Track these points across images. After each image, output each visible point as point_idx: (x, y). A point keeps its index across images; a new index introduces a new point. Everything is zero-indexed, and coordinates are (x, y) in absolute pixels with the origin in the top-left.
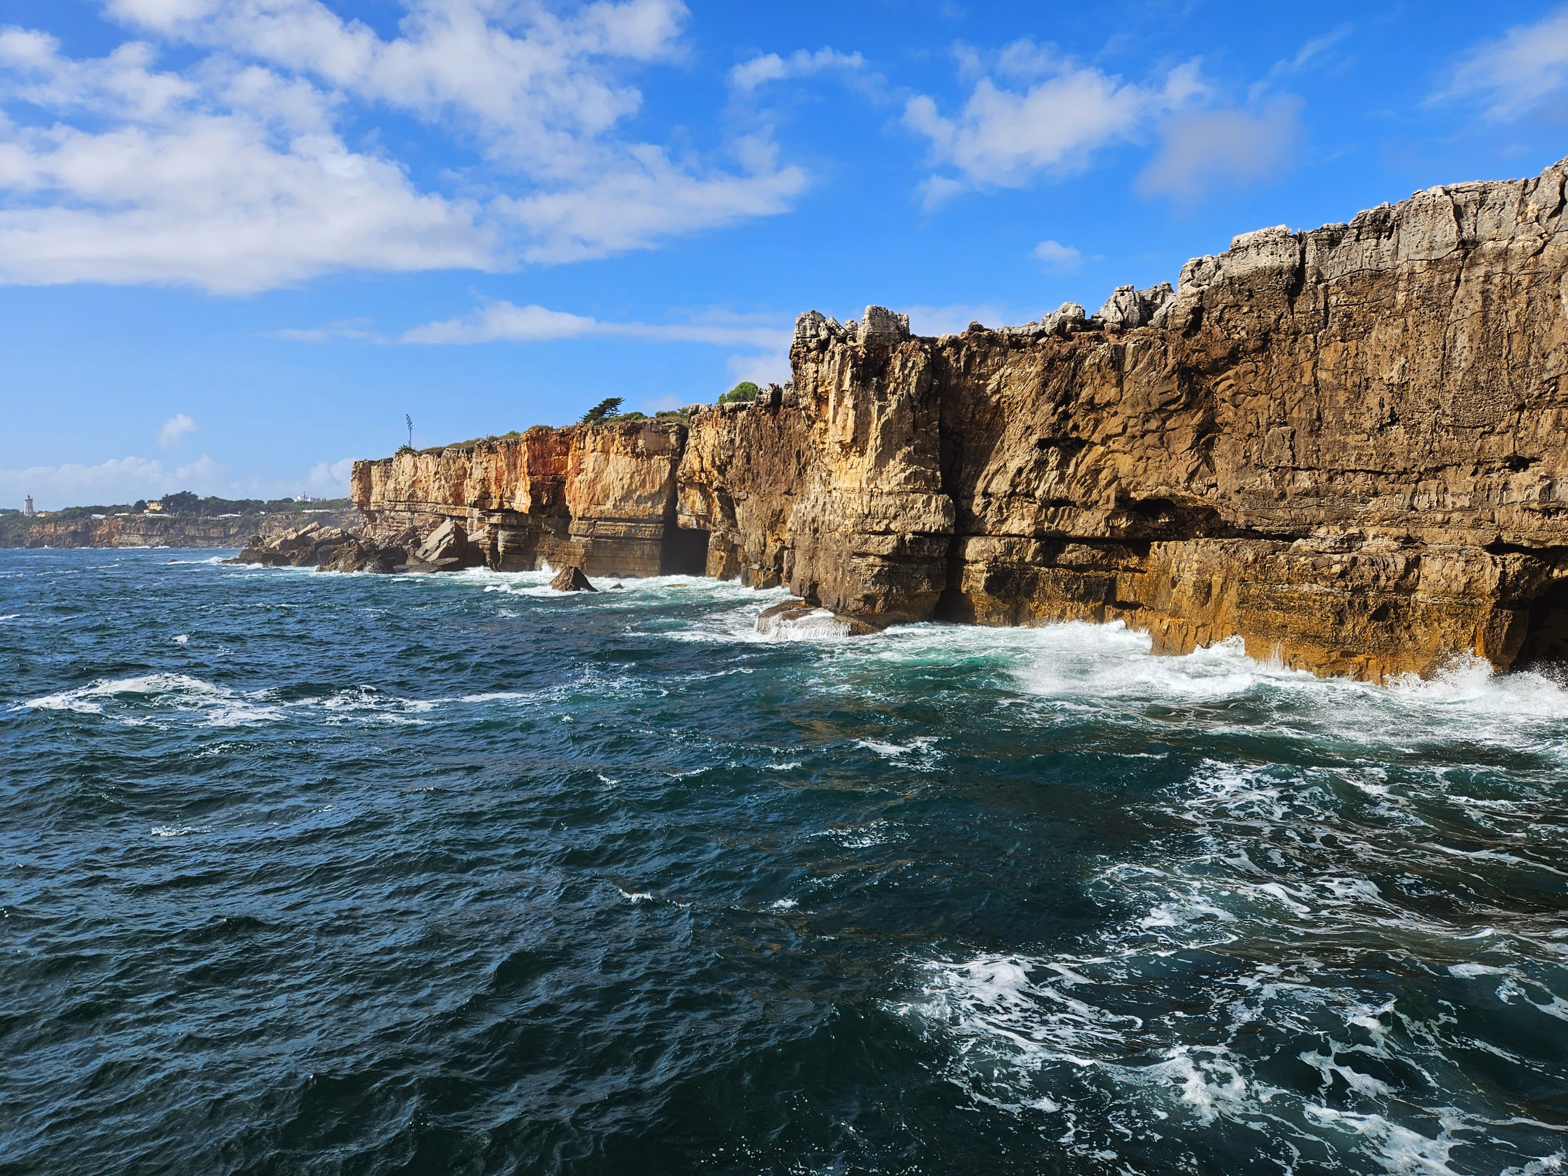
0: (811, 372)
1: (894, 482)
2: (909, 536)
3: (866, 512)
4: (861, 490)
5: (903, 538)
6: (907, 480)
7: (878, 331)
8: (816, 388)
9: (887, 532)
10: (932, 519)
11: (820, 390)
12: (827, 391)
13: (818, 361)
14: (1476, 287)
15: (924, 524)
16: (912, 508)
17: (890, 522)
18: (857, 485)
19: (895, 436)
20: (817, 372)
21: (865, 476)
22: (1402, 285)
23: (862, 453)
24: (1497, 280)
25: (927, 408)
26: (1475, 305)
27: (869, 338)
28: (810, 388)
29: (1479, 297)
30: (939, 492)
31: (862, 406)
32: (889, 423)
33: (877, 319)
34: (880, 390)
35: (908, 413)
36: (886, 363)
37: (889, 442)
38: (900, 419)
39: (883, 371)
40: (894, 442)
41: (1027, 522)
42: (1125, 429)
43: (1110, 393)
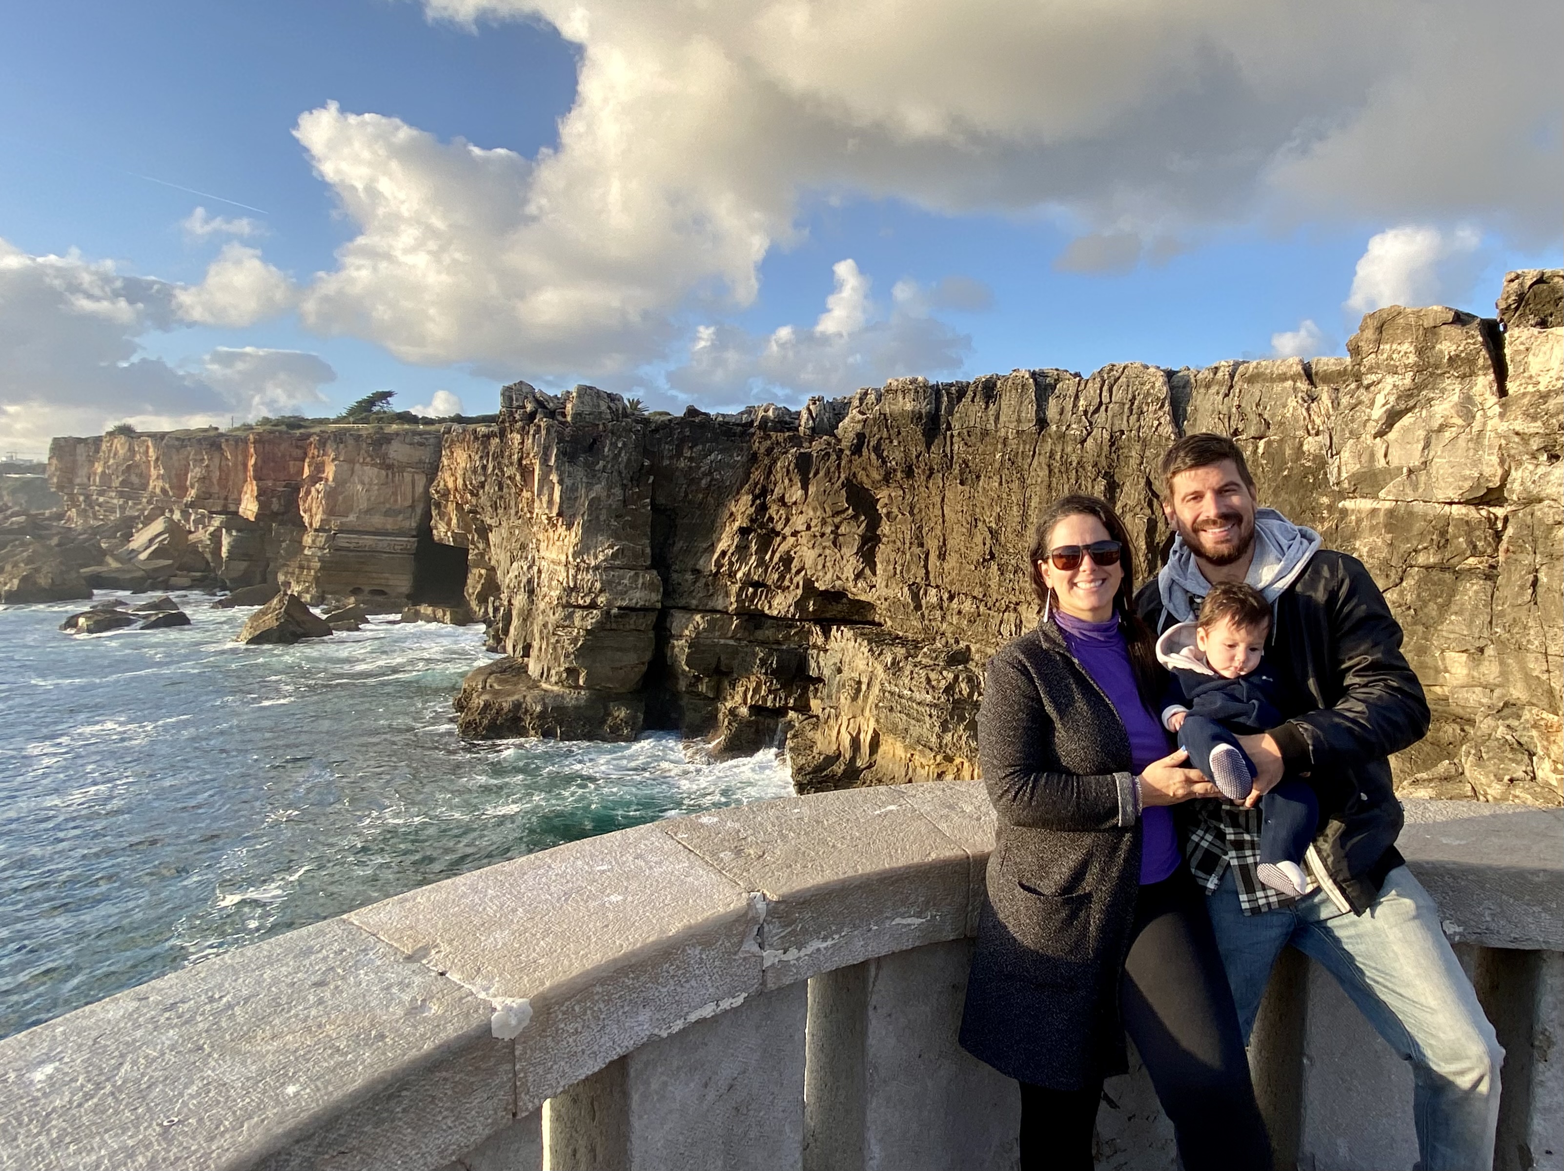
0: (516, 442)
1: (601, 557)
2: (615, 611)
3: (572, 584)
4: (567, 563)
5: (608, 613)
6: (614, 556)
7: (587, 409)
8: (520, 460)
9: (593, 605)
10: (638, 595)
11: (524, 462)
12: (532, 464)
13: (523, 432)
15: (631, 600)
16: (619, 584)
17: (597, 596)
18: (563, 558)
19: (604, 512)
20: (522, 443)
21: (571, 550)
23: (569, 527)
25: (638, 487)
27: (577, 415)
28: (515, 457)
30: (647, 568)
31: (568, 482)
32: (597, 499)
33: (587, 398)
34: (590, 467)
35: (618, 491)
36: (595, 441)
37: (598, 517)
38: (608, 496)
39: (592, 447)
40: (602, 518)
41: (730, 600)
42: (808, 528)
43: (796, 495)
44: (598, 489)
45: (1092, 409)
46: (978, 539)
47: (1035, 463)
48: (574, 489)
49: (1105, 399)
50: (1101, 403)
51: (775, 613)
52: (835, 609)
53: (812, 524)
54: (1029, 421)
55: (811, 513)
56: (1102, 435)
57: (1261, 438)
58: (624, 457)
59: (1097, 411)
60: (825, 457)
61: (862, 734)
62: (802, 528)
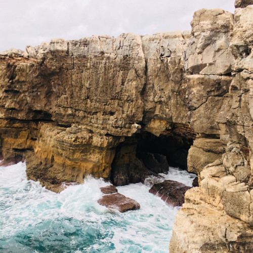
14: (103, 65)
22: (89, 61)
24: (107, 64)
26: (103, 70)
29: (103, 68)
41: (3, 114)
42: (28, 89)
43: (23, 79)
45: (117, 48)
46: (83, 91)
47: (100, 66)
49: (122, 45)
50: (120, 46)
51: (19, 118)
52: (39, 117)
53: (29, 88)
54: (98, 52)
55: (28, 85)
56: (121, 57)
57: (169, 57)
59: (119, 49)
60: (33, 66)
61: (49, 156)
62: (26, 90)
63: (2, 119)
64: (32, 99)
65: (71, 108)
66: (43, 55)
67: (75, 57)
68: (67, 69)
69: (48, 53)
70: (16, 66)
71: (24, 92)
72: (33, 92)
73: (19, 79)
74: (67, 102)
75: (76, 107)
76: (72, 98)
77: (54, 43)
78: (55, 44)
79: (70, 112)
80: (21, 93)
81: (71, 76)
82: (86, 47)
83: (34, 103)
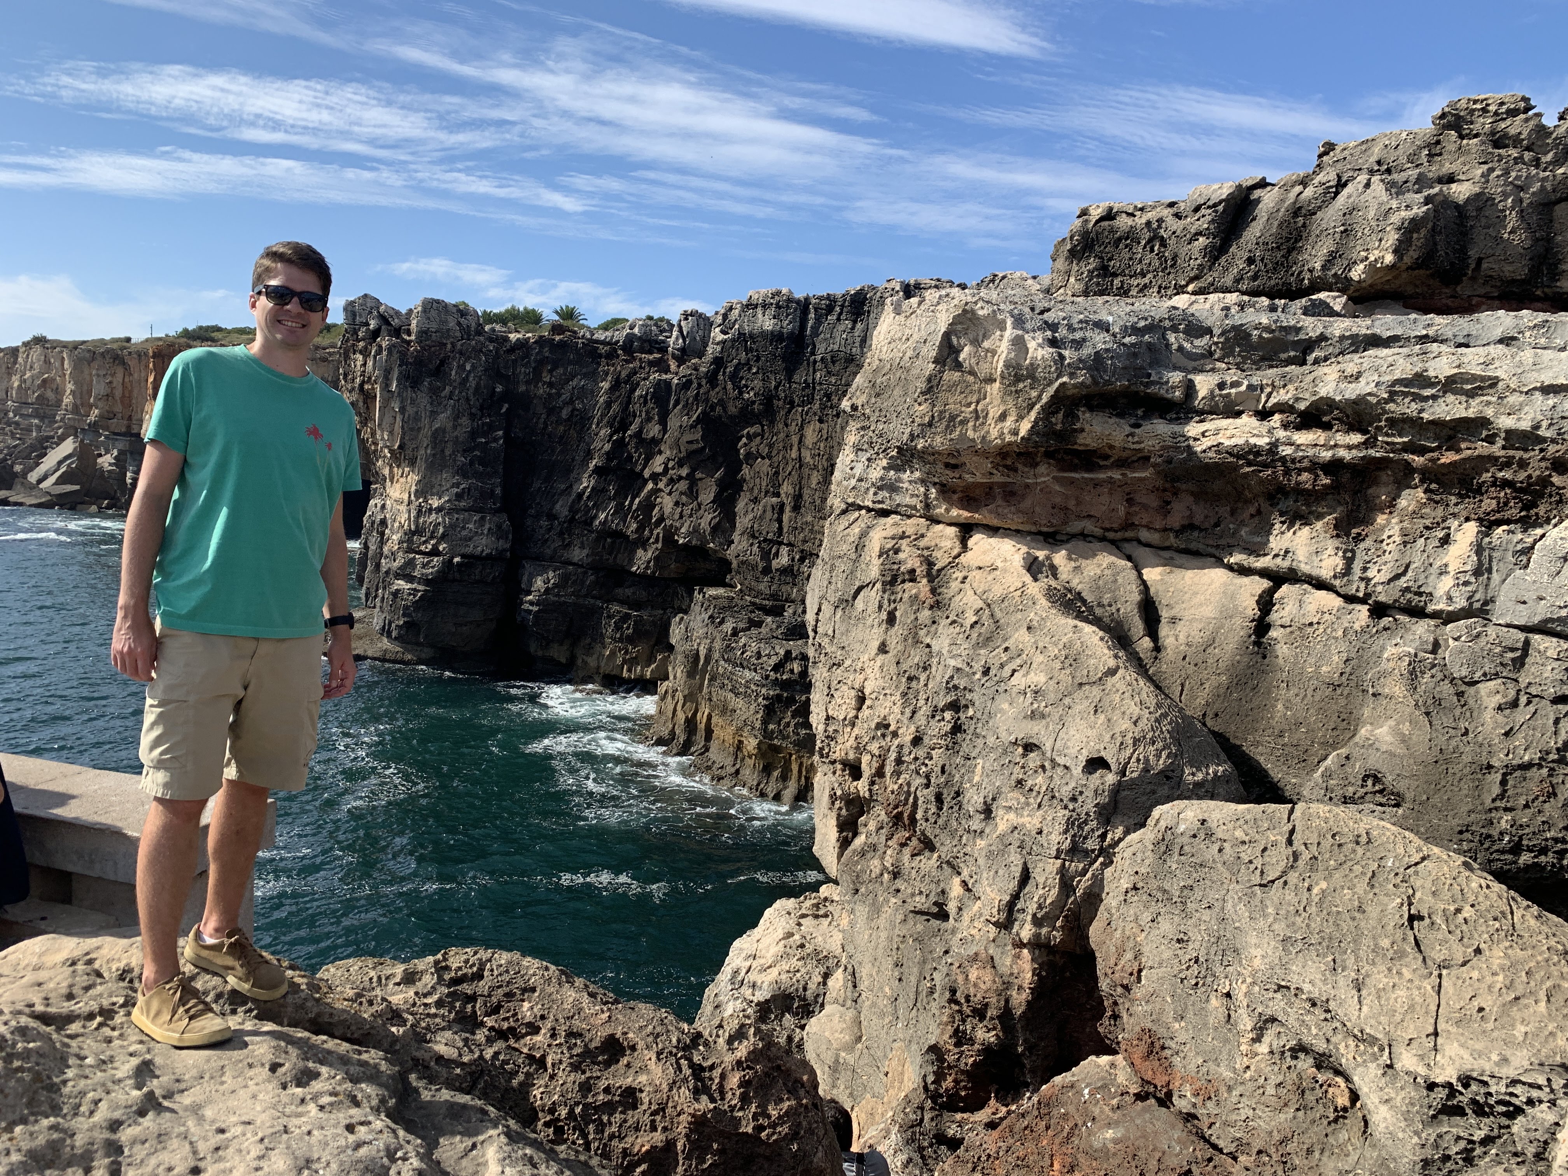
0: (359, 364)
1: (447, 497)
2: (457, 560)
3: (413, 527)
4: (410, 503)
5: (450, 561)
6: (459, 496)
7: (434, 326)
8: (362, 384)
9: (435, 552)
10: (484, 541)
11: (366, 388)
12: (373, 389)
13: (365, 353)
15: (475, 547)
16: (464, 528)
17: (439, 542)
18: (405, 497)
19: (450, 445)
20: (364, 365)
21: (413, 489)
23: (412, 463)
25: (489, 416)
27: (423, 334)
28: (358, 381)
30: (496, 511)
31: (411, 410)
32: (441, 431)
33: (433, 313)
34: (434, 392)
35: (465, 421)
36: (442, 362)
37: (443, 451)
38: (455, 427)
39: (439, 371)
40: (447, 453)
41: (585, 552)
42: (666, 470)
43: (654, 430)
44: (443, 419)
48: (417, 418)
51: (635, 568)
53: (670, 465)
55: (668, 453)
58: (472, 383)
60: (686, 385)
61: (699, 715)
62: (660, 469)
63: (582, 566)
64: (677, 504)
65: (790, 544)
66: (719, 348)
67: (819, 358)
68: (792, 403)
69: (733, 340)
70: (638, 384)
71: (655, 477)
72: (680, 478)
73: (640, 432)
74: (780, 521)
75: (805, 541)
76: (796, 508)
77: (756, 306)
78: (759, 311)
79: (784, 560)
80: (646, 482)
81: (802, 428)
82: (859, 325)
83: (681, 517)
